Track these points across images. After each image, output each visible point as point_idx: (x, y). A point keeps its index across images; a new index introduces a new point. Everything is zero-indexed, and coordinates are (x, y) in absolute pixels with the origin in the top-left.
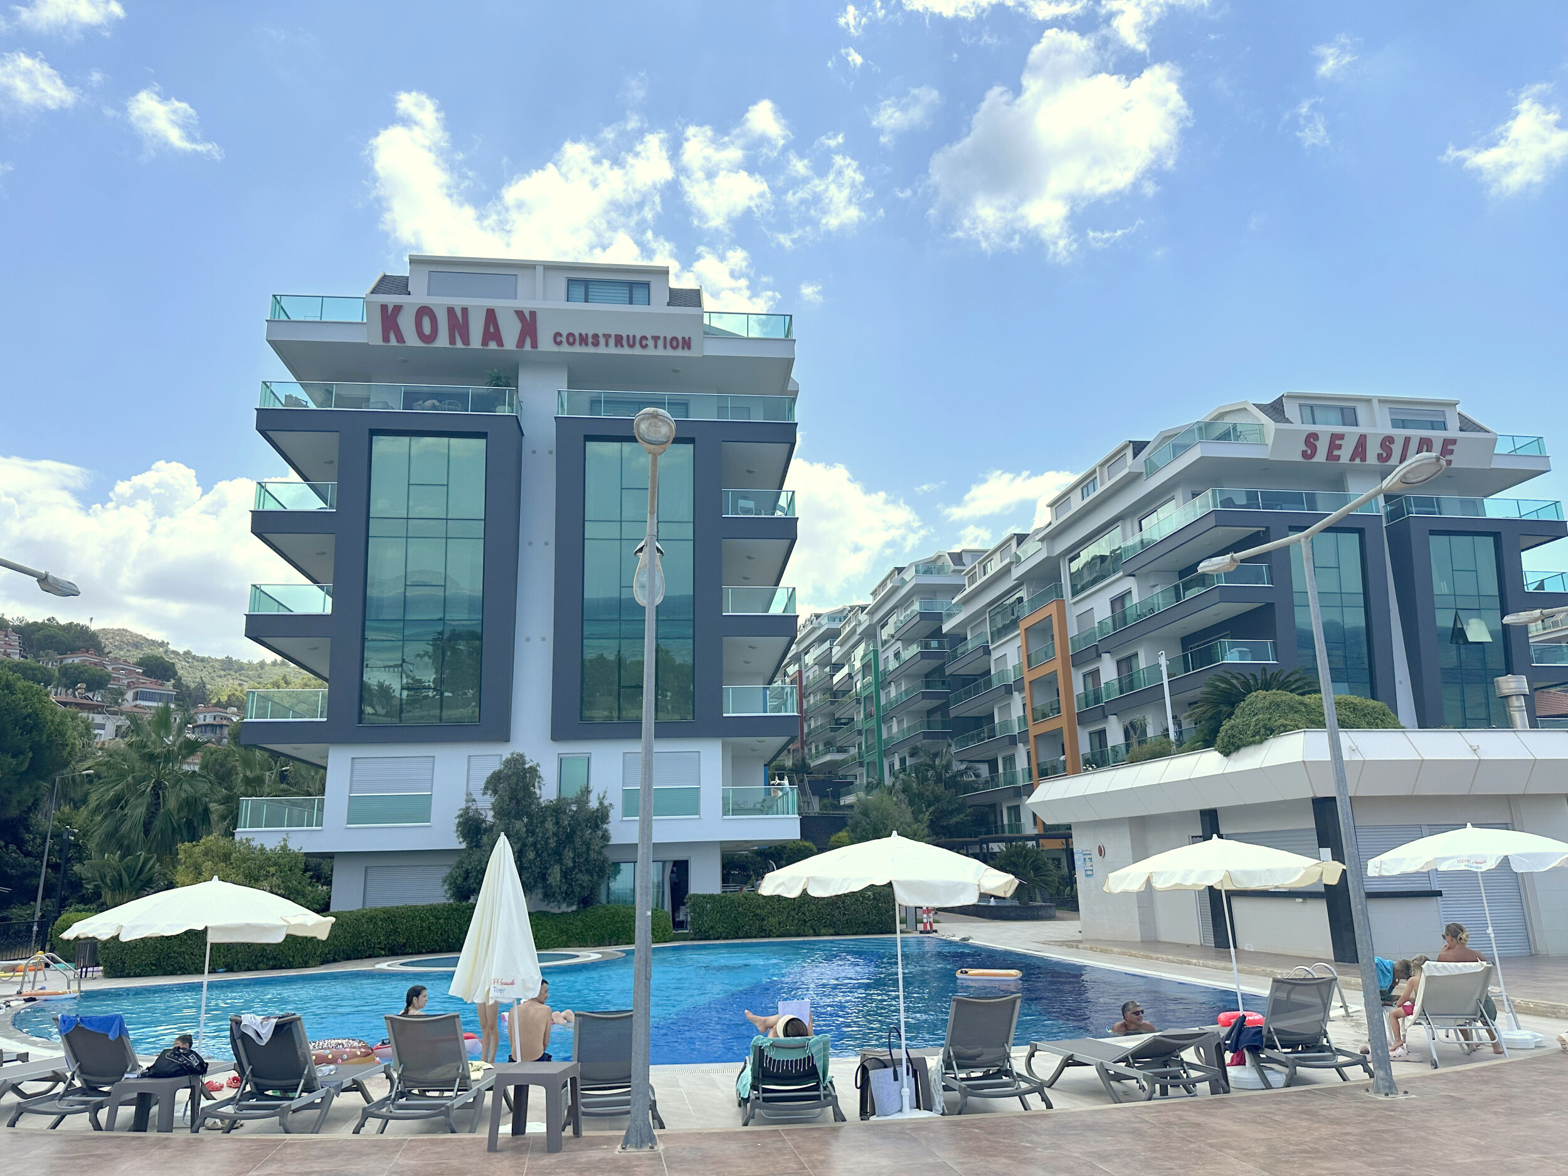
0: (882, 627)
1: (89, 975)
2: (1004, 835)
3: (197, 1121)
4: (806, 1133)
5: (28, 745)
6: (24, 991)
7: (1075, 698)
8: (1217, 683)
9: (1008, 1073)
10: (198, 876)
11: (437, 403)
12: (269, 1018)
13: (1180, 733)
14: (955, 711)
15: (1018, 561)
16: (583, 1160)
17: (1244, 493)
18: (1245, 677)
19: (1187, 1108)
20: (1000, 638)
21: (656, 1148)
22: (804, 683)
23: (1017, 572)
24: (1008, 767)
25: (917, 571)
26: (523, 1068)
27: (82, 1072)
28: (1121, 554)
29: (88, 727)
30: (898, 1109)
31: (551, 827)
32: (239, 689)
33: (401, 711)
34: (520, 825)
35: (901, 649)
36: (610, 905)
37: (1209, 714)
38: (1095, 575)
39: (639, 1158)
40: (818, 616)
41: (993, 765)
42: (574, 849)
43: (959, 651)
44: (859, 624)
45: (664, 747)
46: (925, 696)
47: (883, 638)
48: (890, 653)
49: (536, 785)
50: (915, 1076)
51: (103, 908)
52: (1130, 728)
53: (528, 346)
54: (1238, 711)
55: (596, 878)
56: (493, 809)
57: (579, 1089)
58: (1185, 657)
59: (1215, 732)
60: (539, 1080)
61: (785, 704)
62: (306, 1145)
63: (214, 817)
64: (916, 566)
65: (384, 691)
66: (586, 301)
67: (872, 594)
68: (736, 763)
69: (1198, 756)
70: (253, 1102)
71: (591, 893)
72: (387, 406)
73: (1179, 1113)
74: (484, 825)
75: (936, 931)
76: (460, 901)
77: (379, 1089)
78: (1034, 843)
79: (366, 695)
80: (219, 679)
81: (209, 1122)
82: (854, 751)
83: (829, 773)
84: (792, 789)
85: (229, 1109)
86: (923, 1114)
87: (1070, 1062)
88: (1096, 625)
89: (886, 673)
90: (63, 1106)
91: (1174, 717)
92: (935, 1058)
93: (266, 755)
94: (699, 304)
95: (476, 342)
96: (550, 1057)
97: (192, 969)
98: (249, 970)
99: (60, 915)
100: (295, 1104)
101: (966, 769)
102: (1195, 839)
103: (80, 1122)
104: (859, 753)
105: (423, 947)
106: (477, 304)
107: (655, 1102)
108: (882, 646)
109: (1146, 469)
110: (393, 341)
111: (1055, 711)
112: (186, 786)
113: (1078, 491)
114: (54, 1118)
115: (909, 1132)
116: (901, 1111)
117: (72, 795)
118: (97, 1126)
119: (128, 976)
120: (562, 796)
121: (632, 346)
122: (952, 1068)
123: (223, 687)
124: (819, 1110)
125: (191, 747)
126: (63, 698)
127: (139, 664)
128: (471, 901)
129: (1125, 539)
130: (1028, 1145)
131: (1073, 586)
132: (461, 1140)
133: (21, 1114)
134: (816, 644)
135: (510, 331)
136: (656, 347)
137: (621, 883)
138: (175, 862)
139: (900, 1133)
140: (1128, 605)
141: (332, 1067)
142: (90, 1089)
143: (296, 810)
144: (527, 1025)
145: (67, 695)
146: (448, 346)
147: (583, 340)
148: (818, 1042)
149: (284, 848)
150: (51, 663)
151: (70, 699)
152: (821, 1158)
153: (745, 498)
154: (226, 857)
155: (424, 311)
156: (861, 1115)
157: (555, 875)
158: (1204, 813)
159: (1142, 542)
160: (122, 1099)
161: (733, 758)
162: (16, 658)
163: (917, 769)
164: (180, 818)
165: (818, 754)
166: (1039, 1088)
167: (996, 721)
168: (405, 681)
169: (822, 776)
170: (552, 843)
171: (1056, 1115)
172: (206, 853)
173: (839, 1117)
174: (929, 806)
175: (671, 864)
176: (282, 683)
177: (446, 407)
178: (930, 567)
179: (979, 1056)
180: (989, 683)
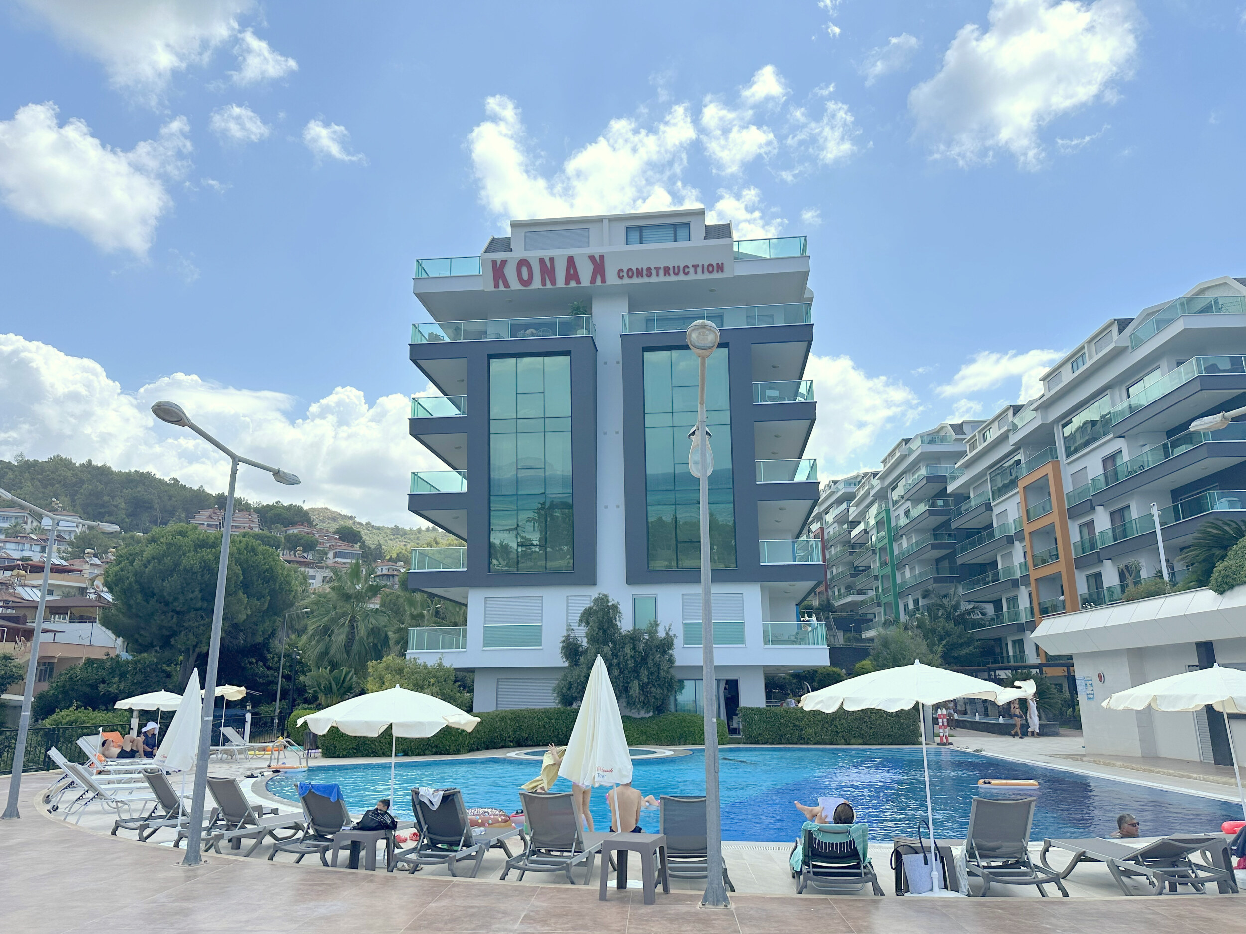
0: (893, 490)
1: (313, 755)
2: (1010, 664)
3: (392, 863)
4: (850, 903)
5: (267, 591)
6: (272, 765)
7: (1072, 546)
8: (1209, 529)
9: (1026, 864)
10: (382, 686)
11: (534, 331)
12: (438, 790)
13: (1172, 575)
14: (961, 559)
15: (1015, 428)
16: (672, 912)
17: (1228, 359)
18: (1237, 524)
19: (1197, 904)
20: (1000, 496)
21: (729, 906)
22: (826, 537)
23: (1014, 439)
24: (1012, 606)
25: (922, 442)
26: (622, 837)
27: (314, 824)
28: (1111, 418)
29: (305, 578)
30: (930, 888)
31: (629, 651)
32: (404, 548)
33: (518, 563)
34: (606, 649)
35: (910, 508)
36: (678, 713)
37: (1201, 558)
38: (1086, 438)
39: (716, 913)
40: (835, 482)
41: (998, 604)
42: (648, 669)
43: (964, 508)
44: (872, 487)
45: (719, 590)
46: (934, 547)
47: (894, 499)
48: (901, 512)
49: (617, 618)
50: (942, 862)
51: (320, 707)
52: (1125, 571)
53: (598, 282)
54: (1230, 554)
55: (666, 692)
56: (586, 636)
57: (666, 856)
58: (1175, 508)
59: (1208, 572)
60: (636, 847)
61: (811, 555)
62: (468, 886)
63: (391, 643)
64: (921, 437)
65: (505, 548)
66: (641, 243)
67: (882, 462)
68: (773, 602)
69: (1193, 594)
70: (429, 852)
71: (663, 703)
72: (499, 336)
73: (1189, 907)
74: (580, 649)
75: (952, 744)
76: (565, 705)
77: (517, 848)
78: (1038, 671)
79: (492, 551)
80: (391, 542)
81: (400, 864)
82: (872, 593)
83: (851, 611)
84: (821, 625)
85: (413, 856)
86: (953, 894)
87: (1081, 858)
88: (1090, 482)
89: (897, 528)
90: (302, 847)
91: (1167, 561)
92: (960, 848)
93: (425, 596)
94: (730, 235)
95: (560, 282)
96: (641, 829)
97: (381, 753)
98: (419, 754)
99: (292, 712)
100: (458, 855)
101: (974, 608)
102: (1191, 668)
103: (313, 859)
104: (876, 595)
105: (541, 741)
106: (560, 254)
107: (726, 870)
108: (893, 506)
109: (1132, 342)
110: (502, 288)
111: (1054, 558)
112: (373, 620)
113: (1069, 365)
114: (297, 856)
115: (939, 908)
116: (931, 890)
117: (296, 627)
118: (326, 864)
119: (338, 756)
120: (637, 628)
121: (677, 274)
122: (975, 857)
123: (394, 547)
124: (860, 885)
125: (374, 590)
126: (288, 558)
127: (337, 532)
128: (574, 706)
129: (1113, 405)
130: (1048, 926)
131: (1067, 449)
132: (578, 890)
133: (277, 851)
134: (835, 505)
135: (585, 271)
136: (696, 273)
137: (686, 696)
138: (365, 676)
139: (933, 908)
140: (1119, 462)
141: (482, 829)
142: (320, 836)
143: (447, 637)
144: (624, 805)
145: (290, 555)
146: (541, 287)
147: (640, 273)
148: (858, 829)
149: (440, 665)
150: (279, 534)
151: (292, 558)
152: (865, 924)
153: (771, 388)
154: (400, 671)
155: (523, 263)
156: (896, 891)
157: (635, 688)
158: (1199, 645)
159: (1130, 407)
160: (341, 845)
161: (770, 598)
162: (257, 530)
163: (929, 608)
164: (369, 643)
165: (840, 596)
166: (1056, 879)
167: (1000, 567)
168: (519, 541)
169: (844, 614)
170: (631, 664)
171: (1071, 902)
172: (387, 668)
173: (878, 891)
174: (941, 639)
175: (724, 682)
176: (433, 543)
177: (541, 333)
178: (934, 437)
179: (998, 848)
180: (991, 535)
